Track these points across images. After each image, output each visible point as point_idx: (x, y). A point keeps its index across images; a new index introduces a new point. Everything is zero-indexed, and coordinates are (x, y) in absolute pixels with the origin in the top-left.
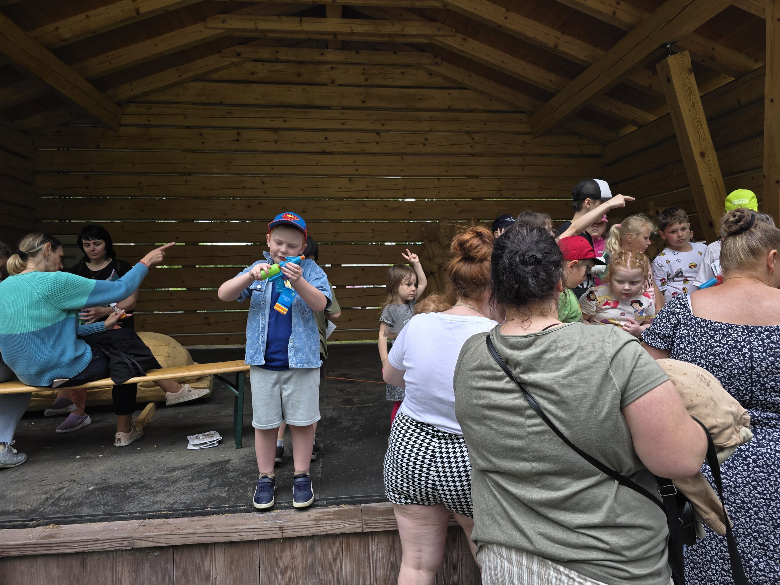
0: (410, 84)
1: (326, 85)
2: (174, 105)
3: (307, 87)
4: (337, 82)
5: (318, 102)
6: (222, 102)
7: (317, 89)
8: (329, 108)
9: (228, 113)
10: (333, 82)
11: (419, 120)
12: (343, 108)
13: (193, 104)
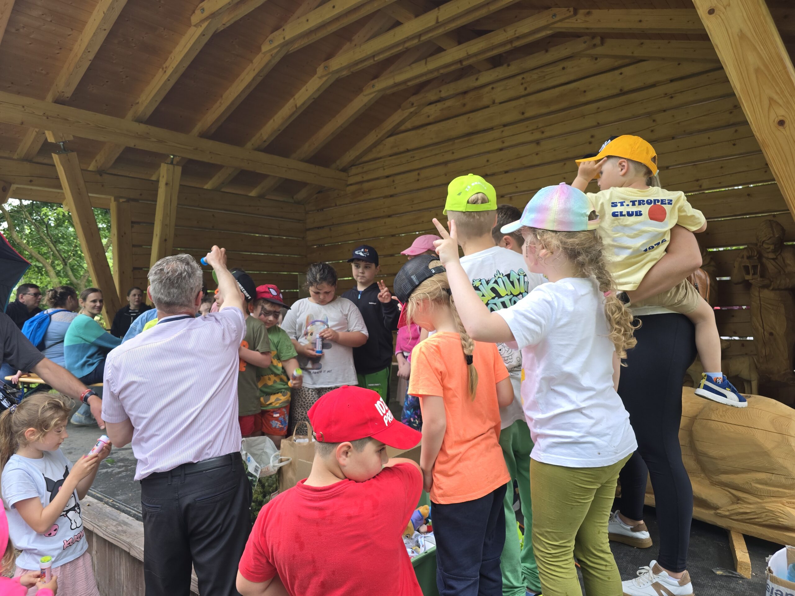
0: (572, 78)
1: (488, 107)
2: (377, 161)
3: (471, 115)
4: (497, 101)
5: (481, 127)
6: (407, 149)
7: (480, 113)
8: (492, 129)
9: (411, 157)
10: (494, 103)
11: (583, 116)
12: (505, 126)
13: (390, 156)
